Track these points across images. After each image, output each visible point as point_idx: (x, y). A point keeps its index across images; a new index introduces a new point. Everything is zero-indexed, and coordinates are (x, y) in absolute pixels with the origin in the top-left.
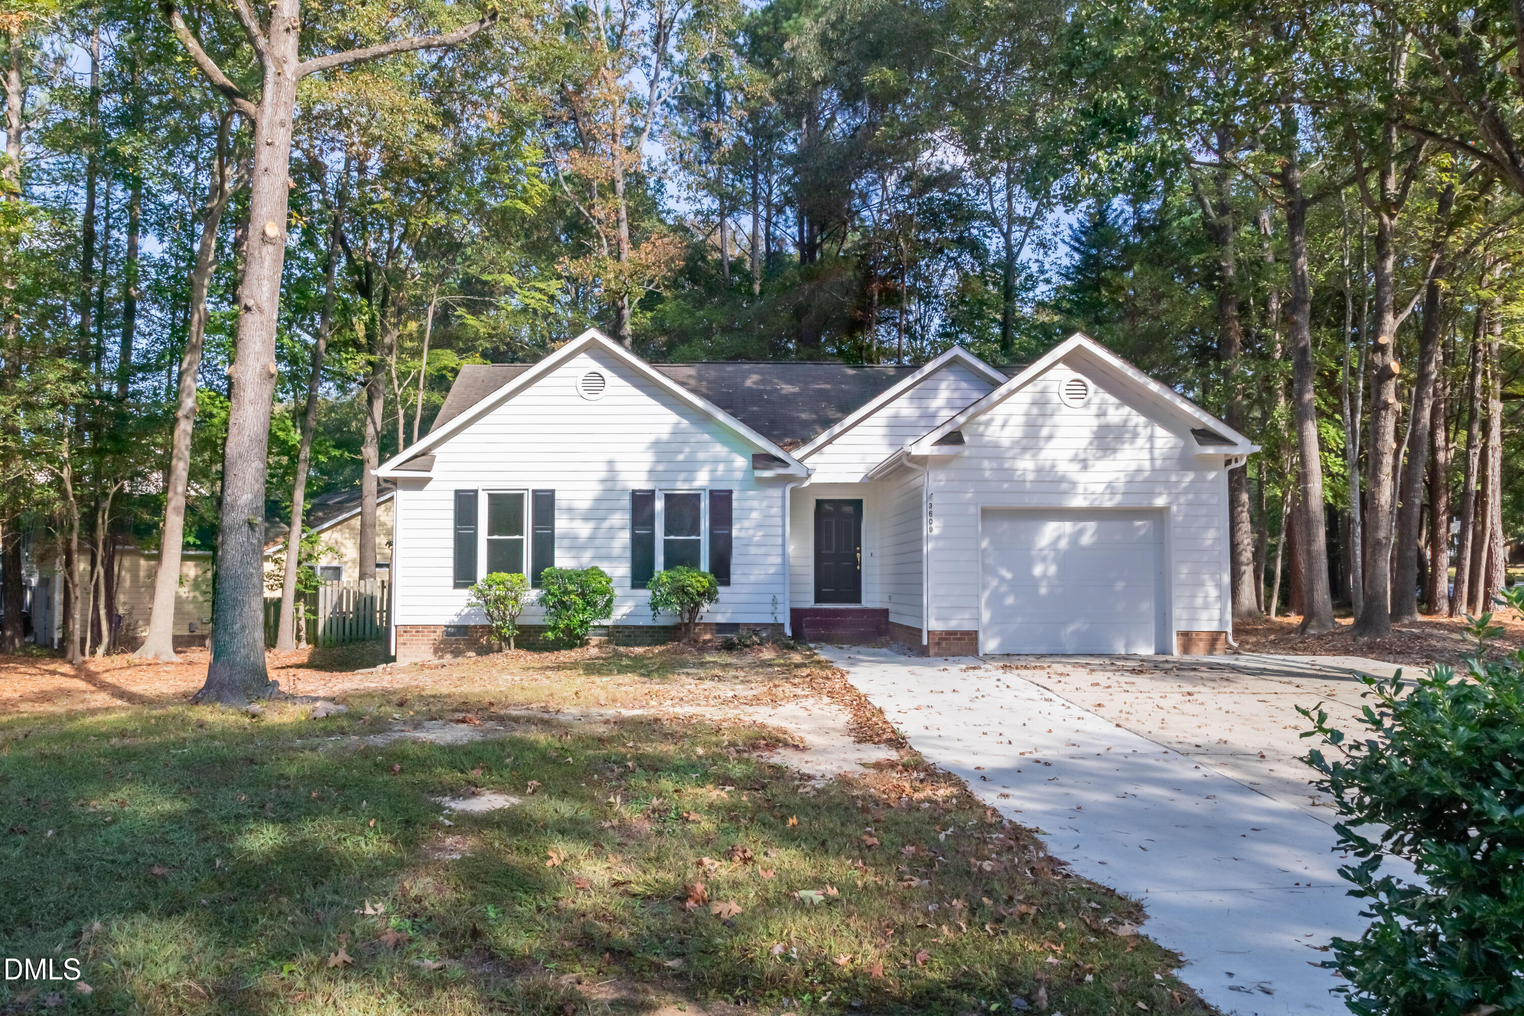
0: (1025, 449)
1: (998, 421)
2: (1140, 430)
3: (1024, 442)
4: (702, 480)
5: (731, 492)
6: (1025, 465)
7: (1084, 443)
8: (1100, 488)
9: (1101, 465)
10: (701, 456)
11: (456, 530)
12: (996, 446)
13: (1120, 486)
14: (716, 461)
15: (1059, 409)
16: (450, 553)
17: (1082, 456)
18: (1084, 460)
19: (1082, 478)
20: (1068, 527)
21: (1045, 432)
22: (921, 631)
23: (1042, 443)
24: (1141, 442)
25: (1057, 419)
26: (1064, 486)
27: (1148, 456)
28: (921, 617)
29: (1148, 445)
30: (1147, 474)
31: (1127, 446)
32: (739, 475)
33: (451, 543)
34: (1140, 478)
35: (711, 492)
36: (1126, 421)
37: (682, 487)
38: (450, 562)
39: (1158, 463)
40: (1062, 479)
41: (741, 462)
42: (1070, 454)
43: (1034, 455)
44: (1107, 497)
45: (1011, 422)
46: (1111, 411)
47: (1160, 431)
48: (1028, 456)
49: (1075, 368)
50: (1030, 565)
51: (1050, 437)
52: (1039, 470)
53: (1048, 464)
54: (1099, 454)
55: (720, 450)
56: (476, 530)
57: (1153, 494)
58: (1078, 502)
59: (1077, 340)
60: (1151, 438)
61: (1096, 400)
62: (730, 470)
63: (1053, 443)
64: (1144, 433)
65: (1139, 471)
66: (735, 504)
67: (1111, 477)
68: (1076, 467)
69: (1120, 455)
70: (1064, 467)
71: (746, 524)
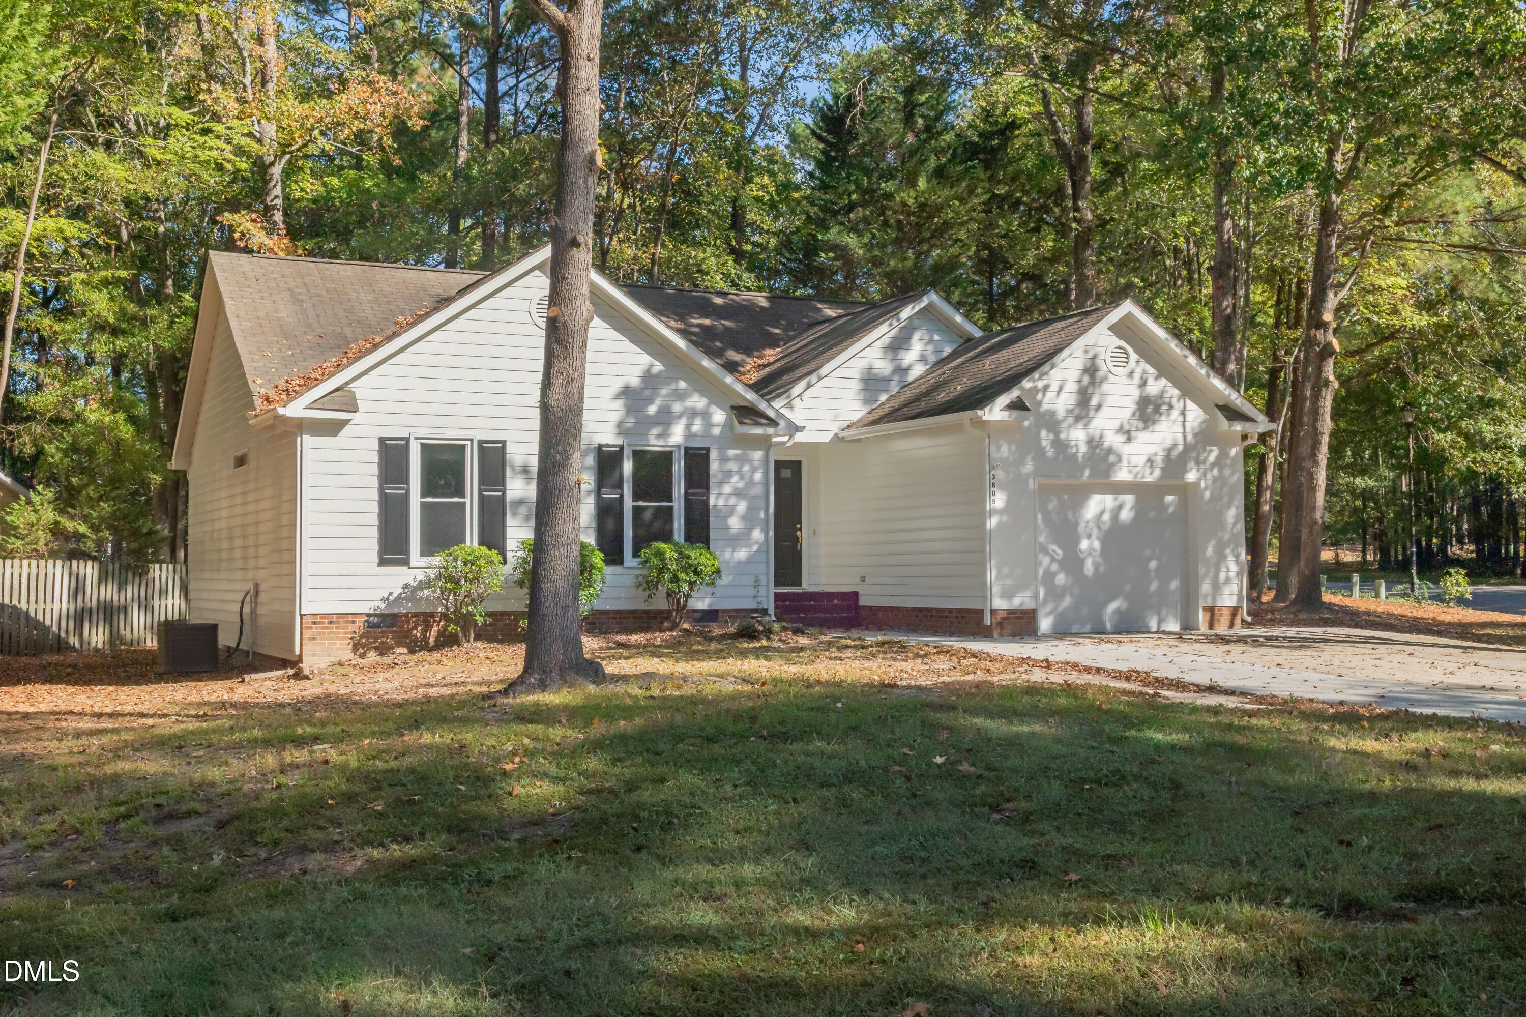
0: (1078, 419)
1: (1054, 387)
2: (1174, 401)
3: (1077, 411)
4: (677, 436)
5: (708, 450)
6: (1078, 436)
7: (1127, 413)
8: (1142, 460)
9: (1142, 437)
10: (677, 407)
11: (381, 490)
12: (1052, 413)
13: (1159, 459)
14: (693, 414)
15: (1106, 378)
16: (375, 520)
17: (1126, 428)
18: (1128, 432)
19: (1127, 450)
20: (1109, 500)
21: (1094, 401)
22: (982, 612)
23: (1092, 413)
24: (1175, 414)
25: (1105, 387)
26: (1112, 458)
27: (1181, 430)
28: (984, 597)
29: (1181, 419)
30: (1180, 448)
31: (1163, 418)
32: (716, 431)
33: (375, 507)
34: (1175, 453)
35: (687, 449)
36: (1163, 392)
37: (654, 443)
38: (374, 532)
39: (1190, 437)
40: (1110, 451)
41: (719, 416)
42: (1116, 425)
43: (1086, 425)
44: (1148, 471)
45: (1066, 389)
46: (1151, 381)
47: (1190, 405)
48: (1080, 425)
49: (1120, 336)
50: (1077, 542)
51: (1099, 407)
52: (1090, 441)
53: (1097, 435)
54: (1141, 425)
55: (697, 402)
56: (408, 491)
57: (1185, 471)
58: (1122, 475)
59: (1128, 307)
60: (1183, 413)
61: (1139, 370)
62: (708, 425)
63: (1104, 412)
64: (1178, 406)
65: (1175, 445)
66: (714, 466)
67: (1152, 449)
68: (1122, 438)
69: (1157, 427)
70: (1112, 439)
71: (727, 489)
